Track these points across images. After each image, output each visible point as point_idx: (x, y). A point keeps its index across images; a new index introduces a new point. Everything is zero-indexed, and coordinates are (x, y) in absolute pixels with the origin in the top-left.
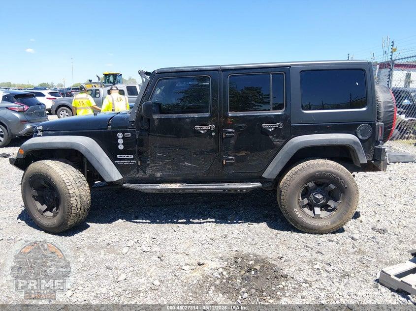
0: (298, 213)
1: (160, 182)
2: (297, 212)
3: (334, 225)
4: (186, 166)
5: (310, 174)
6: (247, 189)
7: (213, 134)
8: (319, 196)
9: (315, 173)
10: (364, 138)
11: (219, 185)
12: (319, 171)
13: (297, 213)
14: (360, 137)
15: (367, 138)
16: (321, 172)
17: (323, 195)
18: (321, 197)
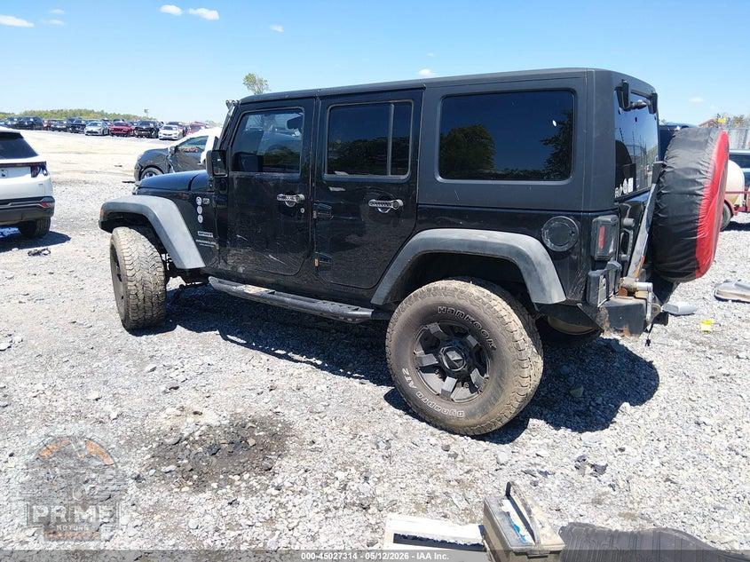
0: (410, 378)
1: (245, 282)
2: (407, 376)
3: (472, 421)
4: (271, 261)
5: (429, 306)
6: (354, 317)
7: (303, 210)
8: (454, 356)
9: (435, 306)
10: (559, 249)
11: (305, 301)
12: (443, 304)
13: (408, 379)
14: (549, 244)
15: (565, 248)
16: (447, 306)
17: (462, 356)
18: (457, 357)
